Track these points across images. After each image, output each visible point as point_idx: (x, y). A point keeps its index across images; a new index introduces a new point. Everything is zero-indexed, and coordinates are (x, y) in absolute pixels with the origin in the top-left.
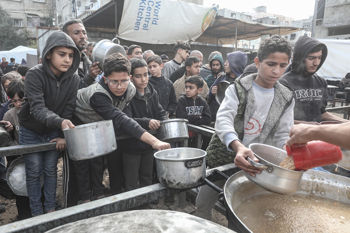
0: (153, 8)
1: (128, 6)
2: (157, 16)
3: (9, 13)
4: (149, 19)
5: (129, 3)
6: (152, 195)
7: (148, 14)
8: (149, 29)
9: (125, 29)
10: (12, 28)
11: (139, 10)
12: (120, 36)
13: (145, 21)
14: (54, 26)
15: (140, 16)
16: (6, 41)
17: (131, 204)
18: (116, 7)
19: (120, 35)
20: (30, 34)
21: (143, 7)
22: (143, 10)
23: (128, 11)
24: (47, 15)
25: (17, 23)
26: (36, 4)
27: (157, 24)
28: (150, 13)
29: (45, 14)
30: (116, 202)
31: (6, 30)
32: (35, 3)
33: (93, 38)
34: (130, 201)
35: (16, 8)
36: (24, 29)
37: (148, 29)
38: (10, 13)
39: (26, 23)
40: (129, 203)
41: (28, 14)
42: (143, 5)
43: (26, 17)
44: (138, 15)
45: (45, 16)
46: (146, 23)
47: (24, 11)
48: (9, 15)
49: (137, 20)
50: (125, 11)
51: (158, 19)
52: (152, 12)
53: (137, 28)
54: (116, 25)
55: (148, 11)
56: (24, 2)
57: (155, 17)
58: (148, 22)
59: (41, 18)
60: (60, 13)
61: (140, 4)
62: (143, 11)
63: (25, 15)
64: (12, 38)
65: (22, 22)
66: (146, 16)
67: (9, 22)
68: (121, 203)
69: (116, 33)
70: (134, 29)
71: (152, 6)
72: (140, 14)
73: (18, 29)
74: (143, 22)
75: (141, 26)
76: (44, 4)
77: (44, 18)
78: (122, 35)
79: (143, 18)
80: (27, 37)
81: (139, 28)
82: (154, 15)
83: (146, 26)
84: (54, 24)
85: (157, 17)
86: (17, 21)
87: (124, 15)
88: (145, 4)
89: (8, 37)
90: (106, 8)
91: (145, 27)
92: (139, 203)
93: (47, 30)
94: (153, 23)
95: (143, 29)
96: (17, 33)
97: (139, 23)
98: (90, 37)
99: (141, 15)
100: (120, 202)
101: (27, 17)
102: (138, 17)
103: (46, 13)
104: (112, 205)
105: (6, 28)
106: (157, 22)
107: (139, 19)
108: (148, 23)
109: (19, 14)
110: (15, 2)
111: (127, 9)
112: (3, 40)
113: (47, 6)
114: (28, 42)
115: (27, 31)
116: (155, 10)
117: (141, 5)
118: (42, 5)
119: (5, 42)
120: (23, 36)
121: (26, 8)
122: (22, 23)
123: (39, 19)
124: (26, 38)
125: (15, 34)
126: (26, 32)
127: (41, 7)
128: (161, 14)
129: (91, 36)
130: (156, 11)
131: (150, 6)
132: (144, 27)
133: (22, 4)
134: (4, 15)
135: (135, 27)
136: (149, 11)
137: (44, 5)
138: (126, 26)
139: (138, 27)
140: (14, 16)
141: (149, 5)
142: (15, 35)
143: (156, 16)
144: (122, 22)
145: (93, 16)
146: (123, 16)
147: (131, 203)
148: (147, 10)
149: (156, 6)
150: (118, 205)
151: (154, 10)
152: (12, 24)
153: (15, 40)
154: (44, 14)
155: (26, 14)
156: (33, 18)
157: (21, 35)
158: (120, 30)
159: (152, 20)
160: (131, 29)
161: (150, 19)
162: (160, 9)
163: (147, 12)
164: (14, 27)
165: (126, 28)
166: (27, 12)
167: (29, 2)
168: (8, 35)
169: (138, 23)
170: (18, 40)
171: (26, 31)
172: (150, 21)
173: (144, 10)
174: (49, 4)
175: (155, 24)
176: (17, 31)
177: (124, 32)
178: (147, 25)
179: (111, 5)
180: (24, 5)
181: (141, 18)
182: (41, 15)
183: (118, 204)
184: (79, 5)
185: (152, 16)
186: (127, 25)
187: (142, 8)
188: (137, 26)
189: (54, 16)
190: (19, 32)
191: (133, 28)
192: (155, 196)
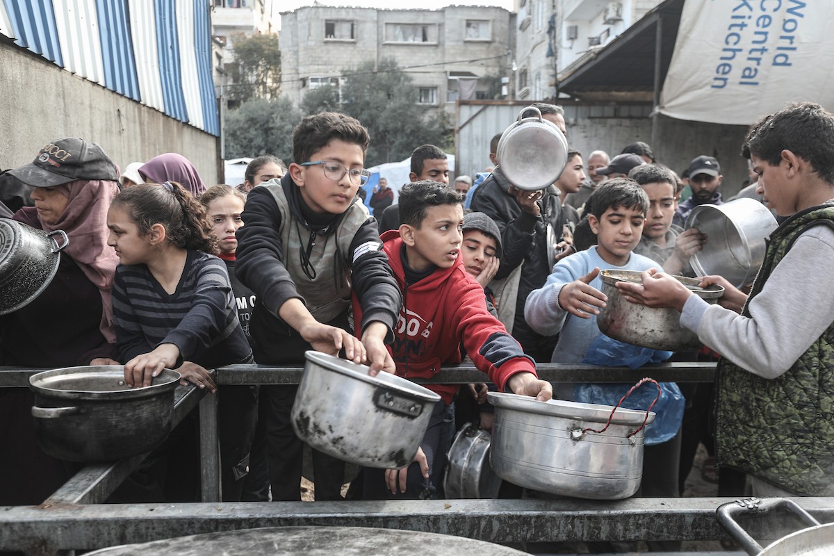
0: (777, 18)
1: (694, 23)
2: (791, 38)
3: (410, 75)
4: (763, 50)
5: (698, 14)
6: (548, 524)
7: (761, 38)
8: (761, 82)
9: (683, 88)
10: (414, 109)
11: (729, 29)
12: (666, 110)
13: (749, 59)
14: (505, 96)
15: (731, 46)
16: (399, 140)
17: (484, 531)
18: (659, 29)
19: (666, 106)
20: (451, 120)
21: (743, 17)
22: (743, 26)
23: (693, 36)
24: (493, 71)
25: (426, 97)
26: (472, 48)
27: (790, 65)
28: (766, 34)
29: (490, 69)
30: (443, 516)
31: (400, 114)
32: (469, 45)
33: (597, 120)
34: (483, 523)
35: (426, 62)
36: (439, 110)
37: (756, 84)
38: (414, 75)
39: (445, 96)
40: (479, 528)
41: (452, 74)
42: (744, 11)
43: (446, 81)
44: (727, 43)
45: (488, 74)
46: (753, 64)
47: (443, 67)
48: (410, 79)
49: (722, 58)
50: (686, 37)
51: (794, 49)
52: (774, 30)
53: (720, 83)
54: (657, 78)
55: (760, 29)
56: (443, 45)
57: (786, 43)
58: (758, 60)
59: (479, 80)
60: (524, 63)
61: (735, 10)
62: (741, 29)
63: (444, 75)
64: (413, 132)
65: (437, 93)
66: (754, 42)
67: (408, 95)
68: (456, 521)
69: (655, 101)
70: (713, 87)
71: (775, 10)
72: (733, 39)
73: (424, 110)
74: (740, 62)
75: (735, 75)
76: (487, 45)
77: (486, 80)
78: (671, 107)
79: (740, 50)
80: (444, 127)
81: (728, 81)
82: (782, 37)
83: (753, 73)
84: (505, 91)
85: (791, 43)
86: (425, 91)
87: (681, 47)
88: (751, 9)
89: (403, 130)
90: (631, 36)
91: (749, 77)
92: (507, 534)
93: (480, 108)
94: (775, 64)
95: (741, 83)
96: (423, 120)
97: (727, 68)
98: (590, 118)
99: (735, 44)
100: (456, 518)
101: (450, 82)
102: (725, 50)
103: (493, 66)
104: (431, 518)
105: (400, 111)
106: (790, 57)
107: (730, 54)
108: (758, 64)
109: (432, 75)
110: (426, 48)
111: (690, 31)
112: (392, 139)
113: (497, 49)
114: (444, 139)
115: (446, 115)
116: (786, 22)
117: (736, 13)
118: (483, 48)
119: (397, 143)
120: (437, 126)
121: (447, 59)
122: (437, 96)
123: (475, 81)
124: (442, 130)
125: (419, 122)
126: (444, 117)
127: (480, 52)
128: (804, 32)
129: (592, 115)
130: (790, 26)
131: (769, 12)
132: (744, 77)
133: (440, 49)
134: (399, 80)
135: (716, 79)
136: (764, 26)
137: (489, 47)
138: (686, 80)
139: (725, 80)
140: (419, 80)
141: (763, 9)
142: (419, 124)
143: (788, 41)
144: (675, 68)
145: (598, 61)
146: (679, 53)
147: (485, 527)
148: (758, 25)
149: (790, 11)
150: (448, 523)
151: (782, 23)
152: (414, 100)
153: (417, 137)
154: (486, 70)
155: (446, 72)
156: (462, 82)
157: (432, 123)
158: (666, 93)
159: (772, 52)
160: (701, 88)
161: (766, 50)
162: (801, 16)
163: (756, 33)
164: (418, 106)
165: (686, 85)
166: (449, 68)
167: (454, 44)
168: (403, 127)
169: (724, 68)
170: (424, 138)
171: (443, 113)
172: (767, 59)
173: (746, 25)
174: (500, 43)
175: (784, 64)
176: (424, 116)
177: (677, 97)
178: (756, 70)
179: (646, 24)
180: (443, 53)
181: (734, 51)
182: (480, 72)
183: (450, 521)
184: (573, 36)
185: (773, 42)
186: (689, 77)
187: (739, 21)
188: (720, 76)
189: (507, 71)
190: (426, 119)
191: (706, 84)
192: (559, 528)
